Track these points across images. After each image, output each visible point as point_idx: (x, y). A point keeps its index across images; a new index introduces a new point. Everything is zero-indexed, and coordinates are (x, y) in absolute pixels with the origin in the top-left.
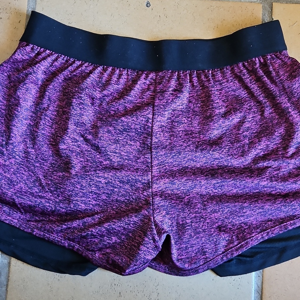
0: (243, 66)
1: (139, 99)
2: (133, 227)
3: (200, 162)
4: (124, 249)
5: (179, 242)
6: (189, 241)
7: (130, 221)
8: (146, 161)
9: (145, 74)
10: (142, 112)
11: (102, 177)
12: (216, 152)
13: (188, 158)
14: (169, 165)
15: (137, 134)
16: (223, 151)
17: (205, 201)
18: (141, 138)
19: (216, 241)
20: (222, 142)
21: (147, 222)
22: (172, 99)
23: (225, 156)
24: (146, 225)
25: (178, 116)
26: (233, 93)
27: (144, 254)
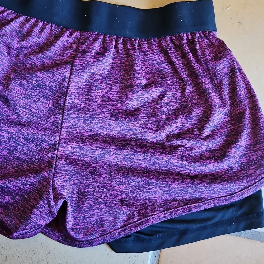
0: (170, 40)
1: (60, 56)
2: (30, 189)
3: (113, 131)
4: (16, 210)
5: (77, 210)
6: (88, 211)
7: (27, 181)
8: (56, 121)
9: (70, 32)
10: (59, 69)
11: (5, 131)
12: (131, 123)
13: (101, 124)
14: (81, 129)
15: (51, 92)
16: (138, 123)
17: (112, 172)
18: (54, 97)
19: (116, 215)
20: (138, 113)
21: (45, 184)
22: (93, 62)
23: (140, 128)
24: (43, 188)
25: (97, 80)
26: (157, 66)
27: (35, 218)
